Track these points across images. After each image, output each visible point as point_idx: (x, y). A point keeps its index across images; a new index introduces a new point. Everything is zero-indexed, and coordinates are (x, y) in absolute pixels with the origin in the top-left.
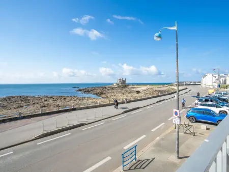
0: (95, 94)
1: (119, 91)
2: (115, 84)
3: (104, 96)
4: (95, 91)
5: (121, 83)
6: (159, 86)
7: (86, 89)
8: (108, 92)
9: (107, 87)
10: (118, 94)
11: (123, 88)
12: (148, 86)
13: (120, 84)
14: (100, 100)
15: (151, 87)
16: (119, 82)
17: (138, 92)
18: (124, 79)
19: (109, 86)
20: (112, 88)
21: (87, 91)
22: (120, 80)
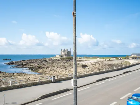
0: (30, 68)
1: (62, 64)
2: (57, 56)
3: (40, 71)
4: (32, 64)
5: (66, 55)
6: (111, 59)
7: (20, 62)
8: (48, 65)
9: (47, 59)
10: (58, 69)
11: (67, 61)
12: (98, 59)
13: (64, 57)
14: (34, 77)
15: (102, 60)
16: (63, 54)
17: (84, 66)
18: (69, 50)
19: (50, 58)
20: (54, 61)
21: (21, 65)
22: (64, 51)
